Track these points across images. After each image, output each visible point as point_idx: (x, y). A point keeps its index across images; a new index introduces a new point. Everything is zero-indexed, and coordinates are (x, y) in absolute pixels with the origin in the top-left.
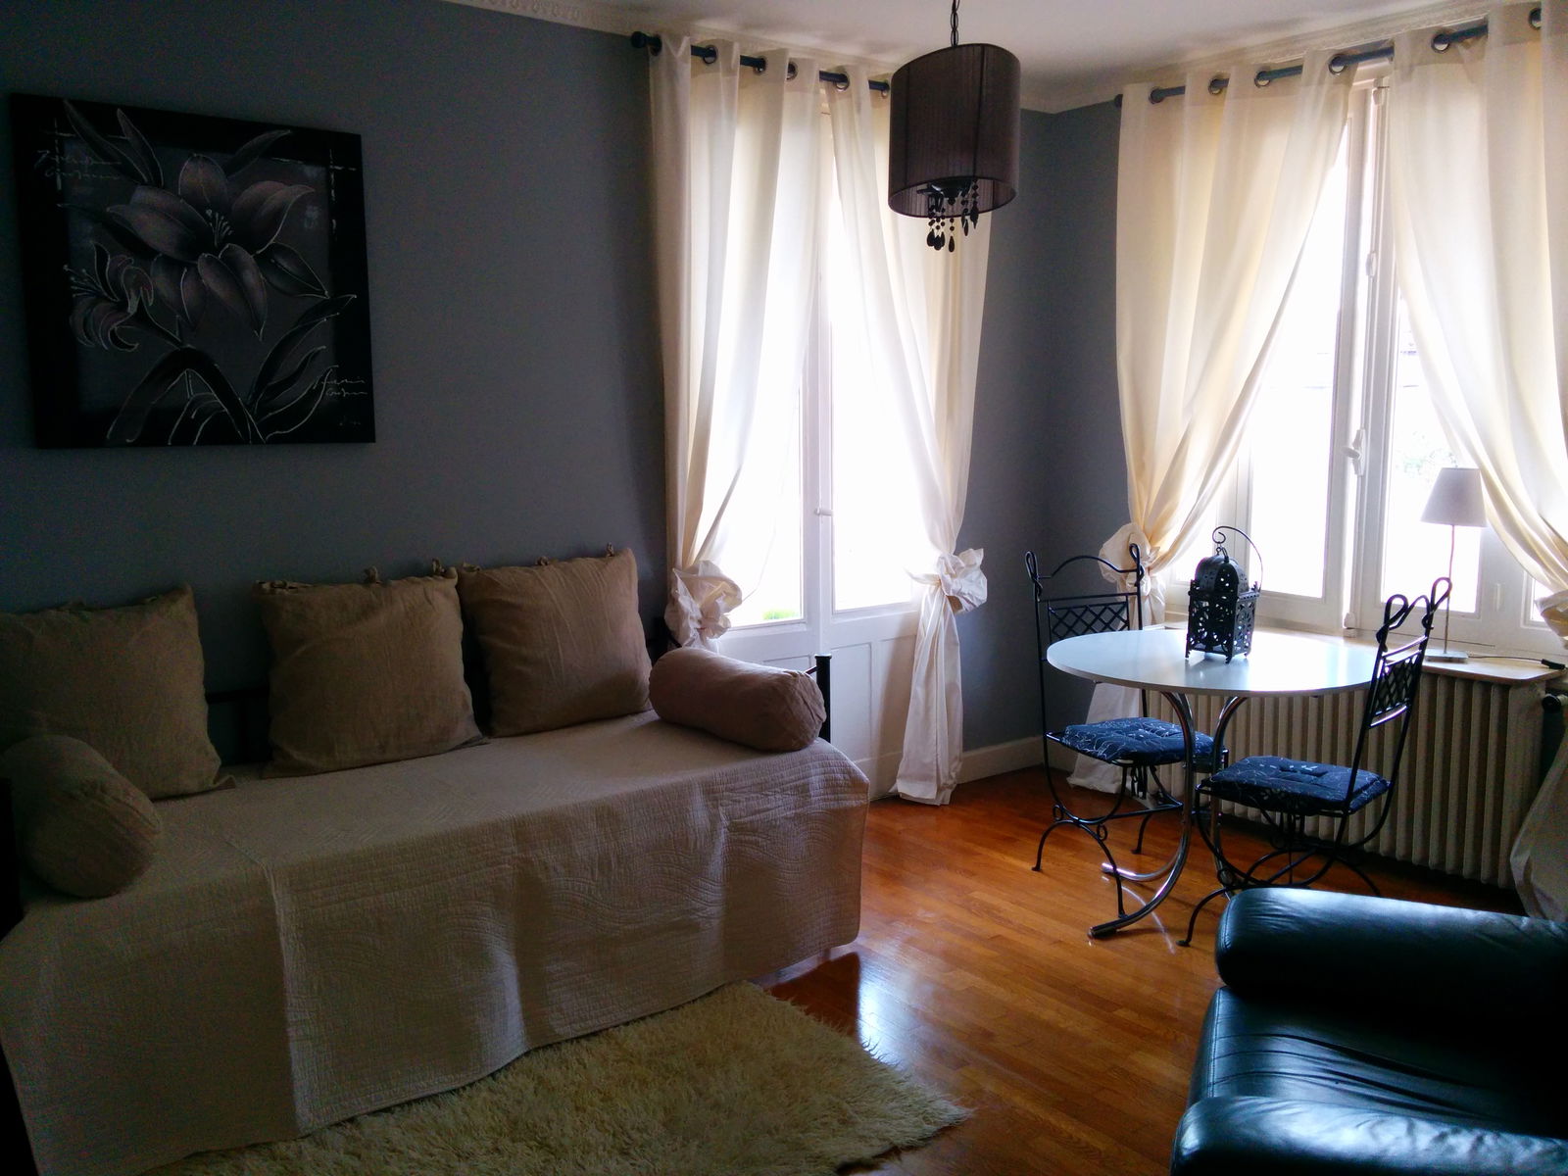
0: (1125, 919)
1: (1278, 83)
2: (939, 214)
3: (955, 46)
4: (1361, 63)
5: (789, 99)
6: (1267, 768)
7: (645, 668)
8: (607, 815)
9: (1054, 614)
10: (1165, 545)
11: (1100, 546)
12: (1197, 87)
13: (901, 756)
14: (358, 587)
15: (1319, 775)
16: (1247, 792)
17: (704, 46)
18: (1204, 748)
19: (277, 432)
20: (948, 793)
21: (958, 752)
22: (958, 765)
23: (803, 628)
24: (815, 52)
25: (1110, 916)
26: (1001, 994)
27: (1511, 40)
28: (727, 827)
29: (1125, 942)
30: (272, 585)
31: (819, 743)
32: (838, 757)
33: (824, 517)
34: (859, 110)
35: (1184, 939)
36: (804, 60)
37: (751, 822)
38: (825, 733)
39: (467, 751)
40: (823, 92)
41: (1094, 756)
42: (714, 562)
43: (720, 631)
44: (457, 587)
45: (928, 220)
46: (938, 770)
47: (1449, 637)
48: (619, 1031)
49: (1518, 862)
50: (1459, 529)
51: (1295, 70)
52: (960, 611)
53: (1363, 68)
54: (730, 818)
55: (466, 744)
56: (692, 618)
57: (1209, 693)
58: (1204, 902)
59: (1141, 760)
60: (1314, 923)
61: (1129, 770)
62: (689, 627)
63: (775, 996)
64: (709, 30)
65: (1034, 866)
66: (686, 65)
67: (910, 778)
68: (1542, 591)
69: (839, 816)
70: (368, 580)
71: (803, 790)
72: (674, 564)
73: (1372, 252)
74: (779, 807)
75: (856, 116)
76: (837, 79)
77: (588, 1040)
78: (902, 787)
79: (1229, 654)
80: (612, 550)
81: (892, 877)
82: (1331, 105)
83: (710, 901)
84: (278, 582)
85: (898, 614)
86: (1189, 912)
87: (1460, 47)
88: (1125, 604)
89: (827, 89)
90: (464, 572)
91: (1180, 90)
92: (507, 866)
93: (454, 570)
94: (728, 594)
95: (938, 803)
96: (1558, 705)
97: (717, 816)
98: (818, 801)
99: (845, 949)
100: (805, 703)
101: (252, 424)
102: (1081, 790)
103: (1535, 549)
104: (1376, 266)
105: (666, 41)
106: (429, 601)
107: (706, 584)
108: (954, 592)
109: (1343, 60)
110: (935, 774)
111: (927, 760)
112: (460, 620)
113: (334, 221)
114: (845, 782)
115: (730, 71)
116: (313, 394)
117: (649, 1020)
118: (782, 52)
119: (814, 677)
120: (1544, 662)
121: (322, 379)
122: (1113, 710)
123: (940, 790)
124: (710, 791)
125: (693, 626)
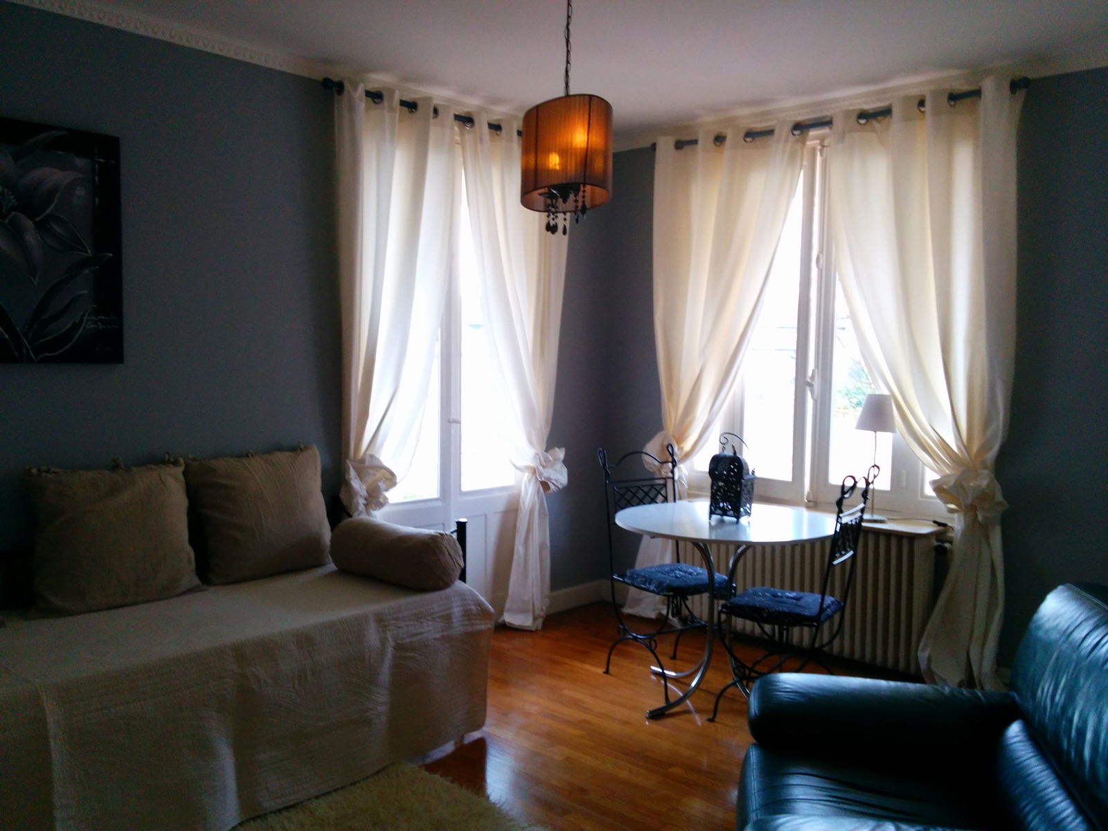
0: (670, 705)
1: (759, 141)
2: (553, 210)
3: (568, 96)
4: (811, 129)
5: (434, 132)
6: (764, 596)
7: (327, 535)
8: (305, 640)
9: (618, 492)
10: (687, 446)
11: (644, 445)
12: (705, 141)
13: (507, 595)
14: (107, 473)
15: (797, 599)
16: (753, 612)
17: (374, 91)
18: (720, 583)
19: (47, 354)
20: (540, 621)
21: (547, 592)
22: (547, 601)
23: (440, 504)
24: (450, 100)
25: (661, 703)
26: (588, 760)
27: (907, 118)
28: (393, 647)
29: (670, 721)
30: (39, 470)
31: (459, 583)
32: (472, 594)
33: (454, 424)
34: (481, 142)
35: (711, 717)
36: (443, 105)
37: (410, 642)
38: (463, 577)
39: (190, 597)
40: (456, 129)
41: (647, 590)
42: (377, 456)
43: (380, 505)
44: (185, 473)
45: (547, 214)
46: (533, 605)
47: (875, 507)
48: (312, 803)
49: (923, 655)
50: (879, 433)
51: (770, 132)
52: (549, 492)
53: (813, 133)
54: (395, 641)
55: (190, 591)
56: (361, 496)
57: (727, 543)
58: (724, 690)
59: (677, 593)
60: (813, 695)
61: (671, 599)
62: (358, 503)
63: (428, 771)
64: (378, 80)
65: (604, 670)
66: (362, 104)
67: (512, 611)
68: (931, 475)
69: (471, 638)
70: (115, 467)
71: (448, 618)
72: (347, 455)
73: (820, 252)
74: (431, 631)
75: (479, 146)
76: (466, 120)
77: (288, 811)
78: (508, 618)
79: (738, 516)
80: (302, 447)
81: (503, 682)
82: (793, 155)
83: (380, 702)
84: (44, 468)
85: (505, 494)
86: (713, 699)
87: (874, 123)
88: (665, 485)
89: (459, 127)
90: (190, 462)
91: (695, 142)
92: (229, 680)
93: (181, 460)
94: (386, 479)
95: (533, 629)
96: (945, 550)
97: (386, 639)
98: (458, 627)
99: (476, 735)
100: (450, 555)
101: (27, 349)
102: (632, 617)
103: (927, 447)
104: (822, 261)
105: (347, 86)
106: (162, 482)
107: (371, 471)
108: (545, 478)
109: (801, 128)
110: (531, 607)
111: (526, 598)
112: (186, 497)
113: (97, 200)
114: (475, 613)
115: (392, 109)
116: (76, 327)
117: (334, 794)
118: (428, 99)
119: (455, 536)
120: (935, 522)
121: (84, 315)
122: (653, 558)
123: (535, 619)
124: (381, 620)
125: (361, 501)
